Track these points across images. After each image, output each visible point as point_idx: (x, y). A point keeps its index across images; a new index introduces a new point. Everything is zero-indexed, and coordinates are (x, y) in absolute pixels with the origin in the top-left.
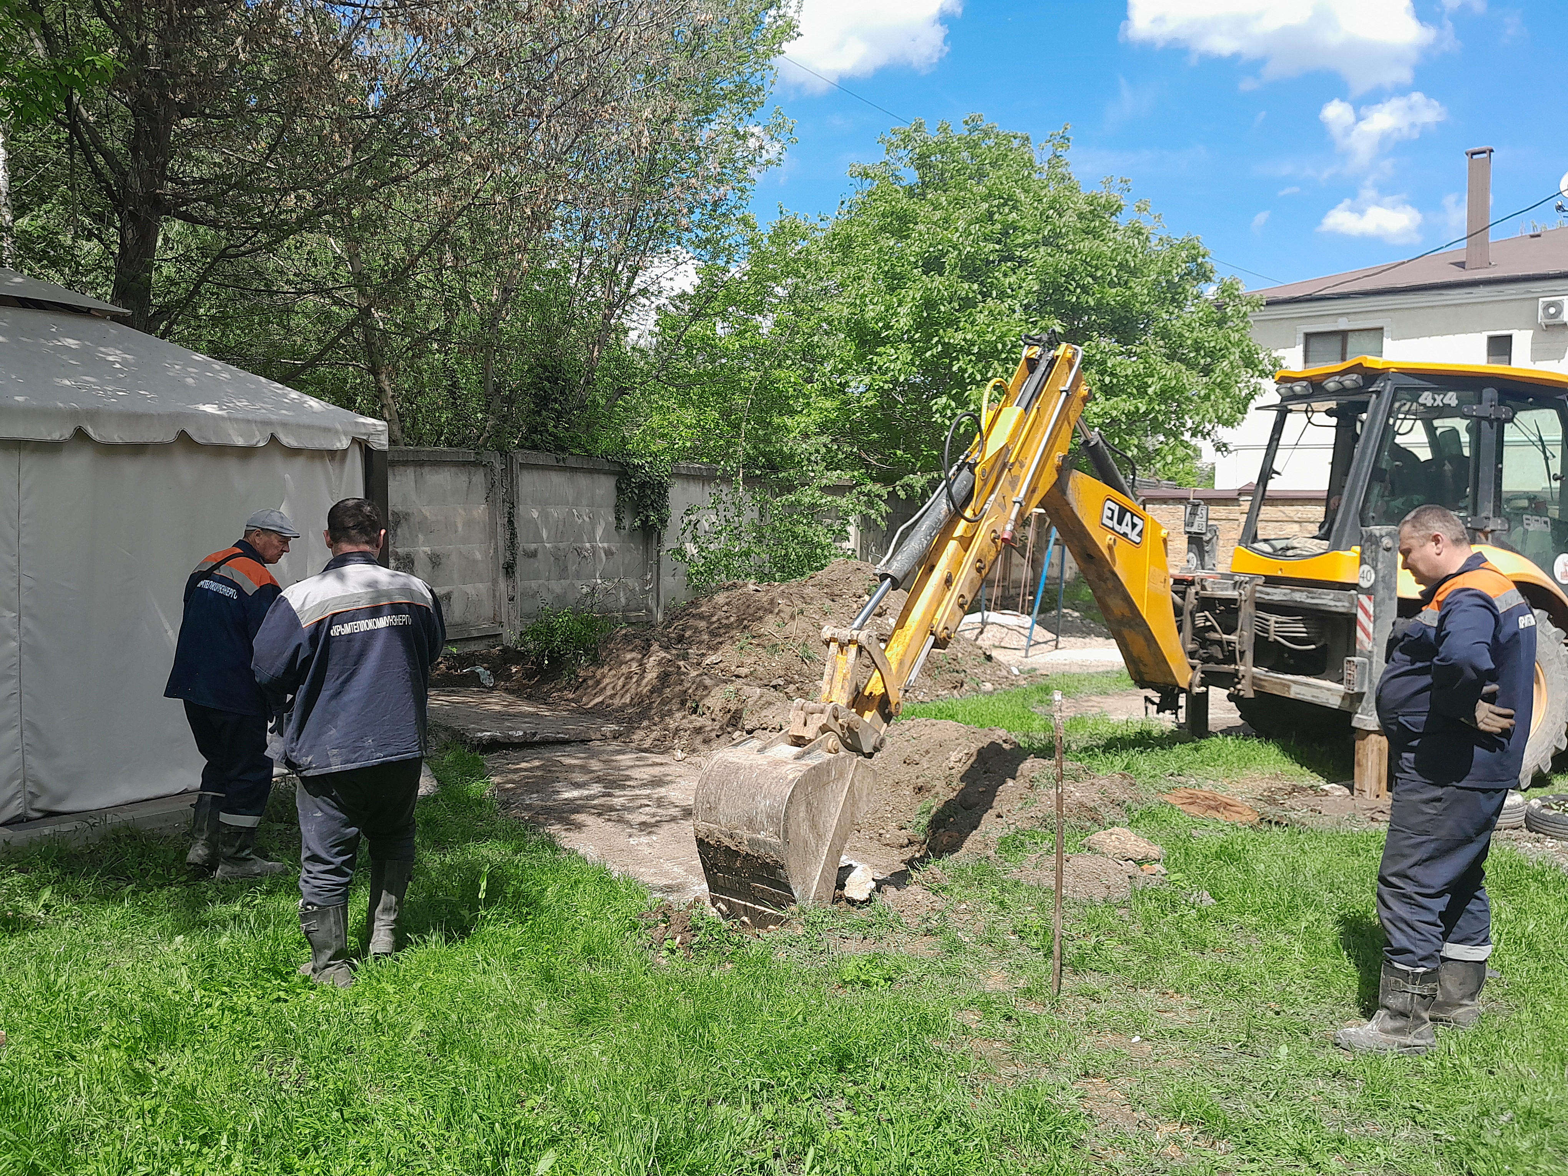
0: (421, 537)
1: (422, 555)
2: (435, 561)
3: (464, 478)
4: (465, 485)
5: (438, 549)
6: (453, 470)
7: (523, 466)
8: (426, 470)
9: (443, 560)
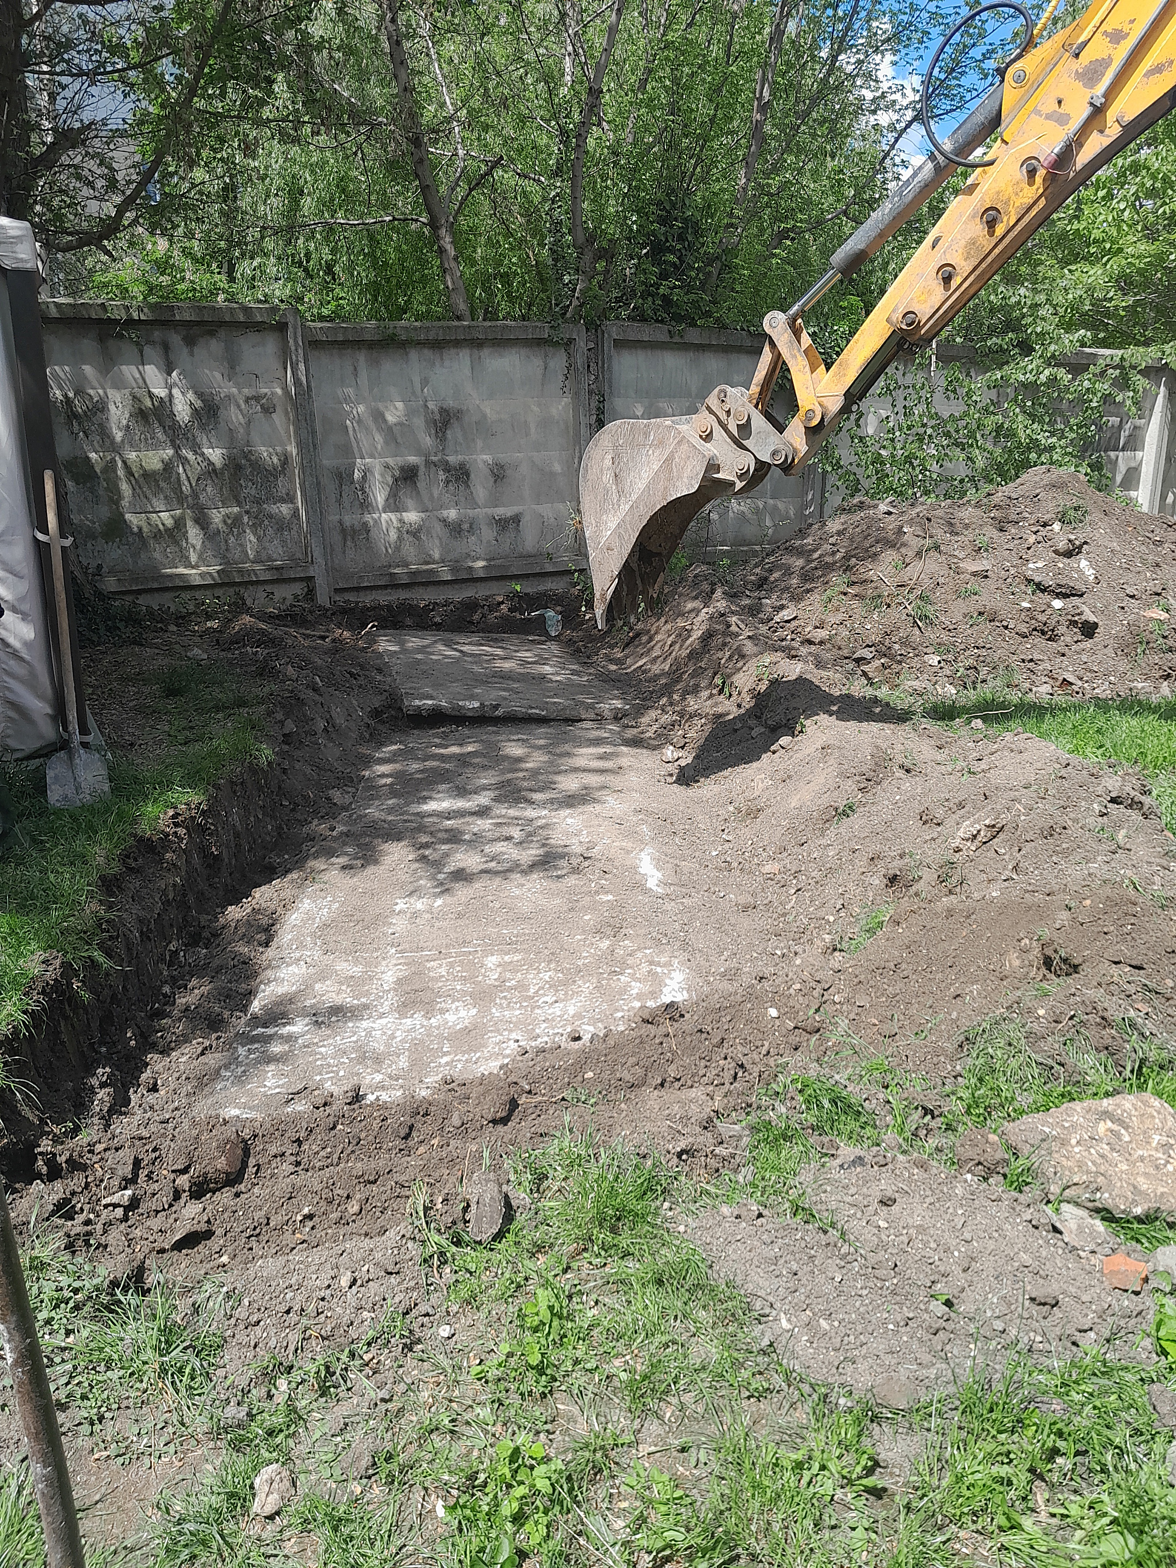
0: (479, 443)
1: (481, 465)
2: (498, 473)
3: (537, 362)
4: (539, 371)
5: (504, 457)
6: (524, 351)
7: (620, 344)
8: (486, 352)
9: (509, 472)
